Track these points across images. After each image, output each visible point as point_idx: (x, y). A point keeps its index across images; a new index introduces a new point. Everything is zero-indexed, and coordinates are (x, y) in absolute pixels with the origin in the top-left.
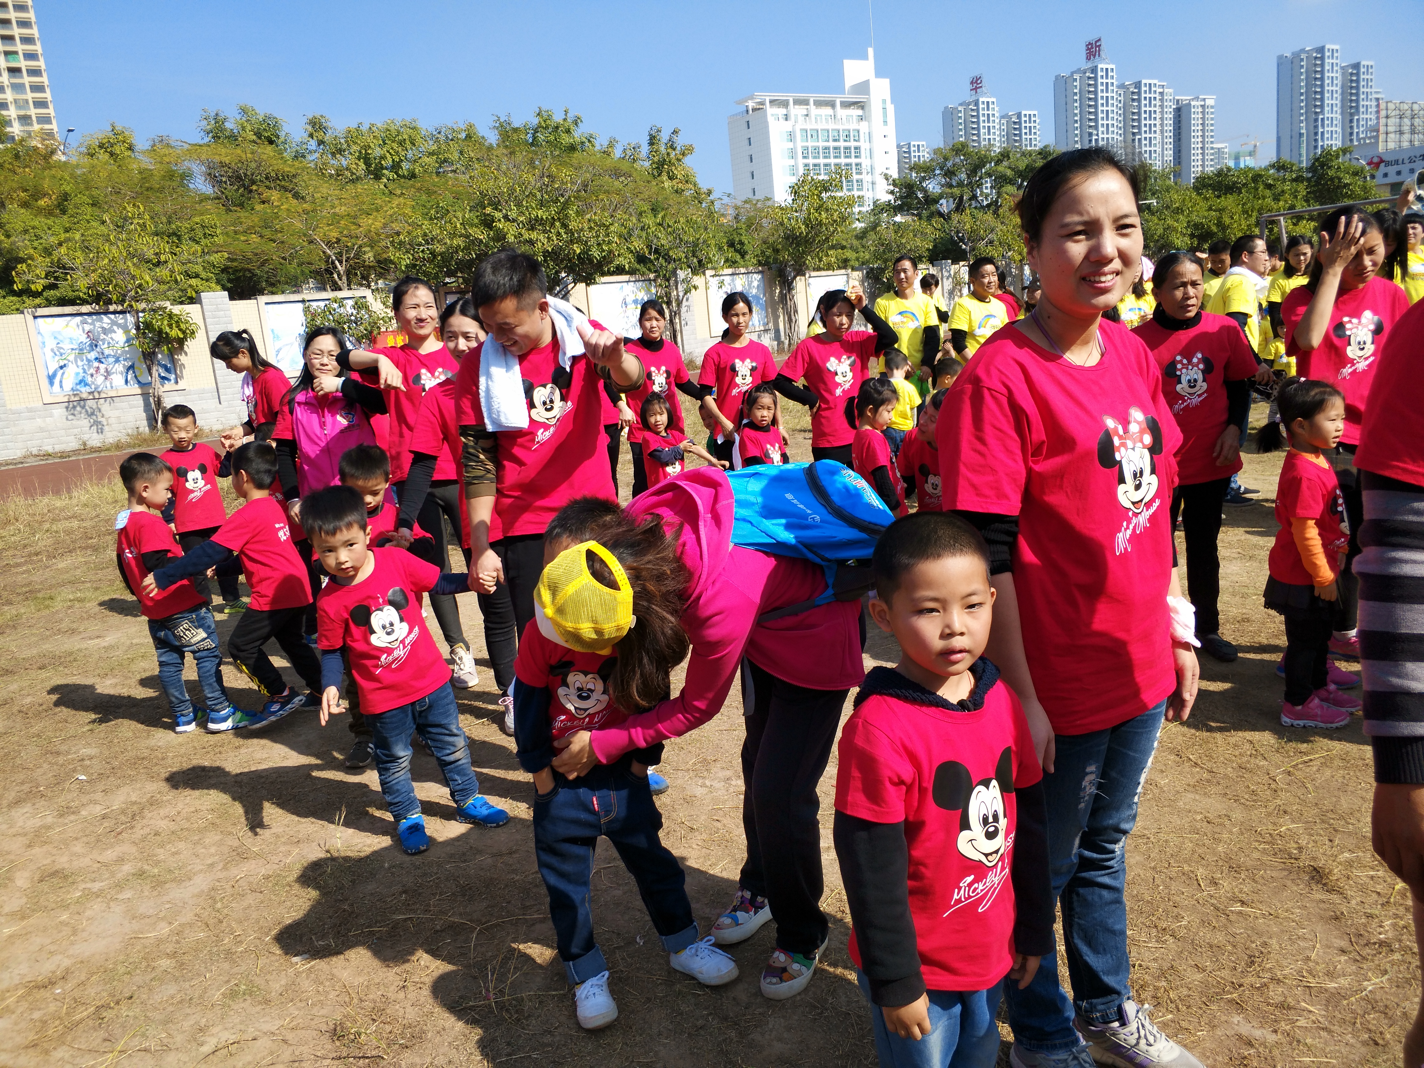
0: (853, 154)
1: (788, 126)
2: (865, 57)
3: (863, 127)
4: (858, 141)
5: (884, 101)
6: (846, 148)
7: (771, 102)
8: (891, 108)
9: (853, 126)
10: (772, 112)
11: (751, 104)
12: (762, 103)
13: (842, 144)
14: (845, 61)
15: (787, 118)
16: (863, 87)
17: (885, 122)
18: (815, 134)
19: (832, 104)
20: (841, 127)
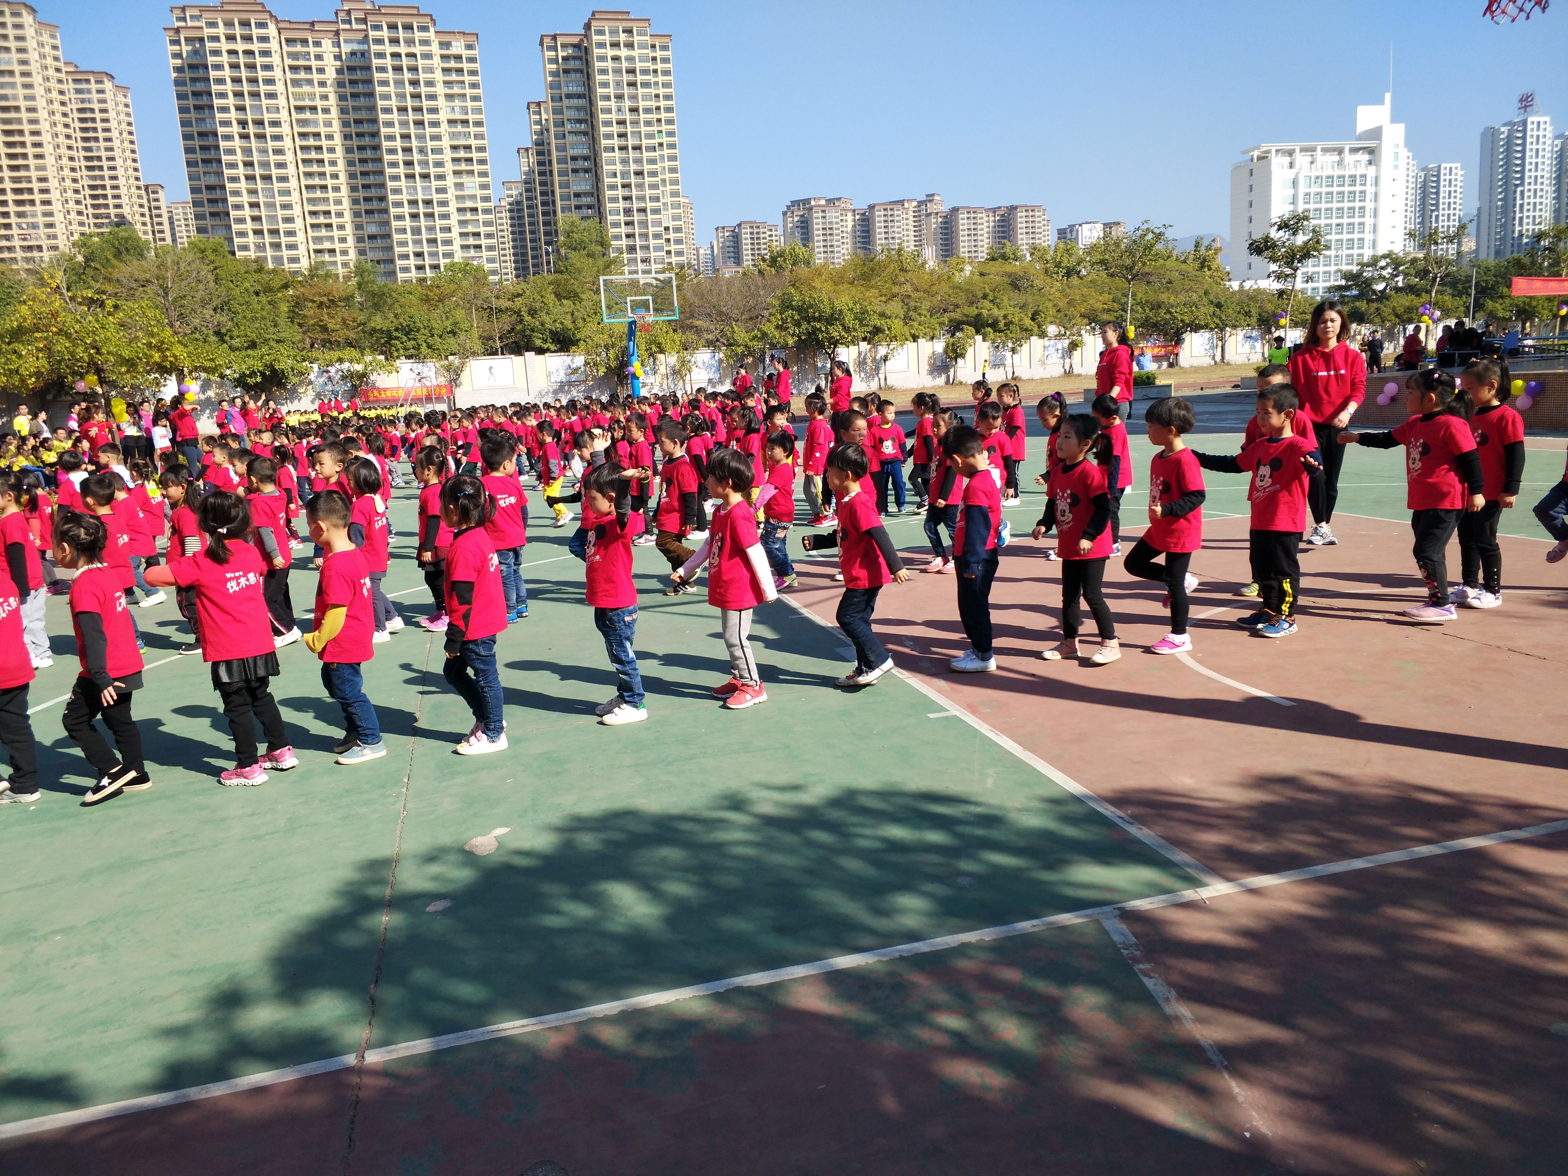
0: (1357, 198)
1: (1292, 173)
3: (1371, 171)
4: (1365, 185)
5: (1397, 146)
6: (1350, 193)
7: (1277, 151)
8: (1404, 153)
9: (1360, 170)
10: (1276, 160)
11: (1256, 153)
12: (1268, 152)
13: (1346, 189)
14: (1359, 108)
15: (1291, 165)
16: (1376, 133)
17: (1396, 167)
18: (1319, 181)
19: (1340, 151)
20: (1347, 173)
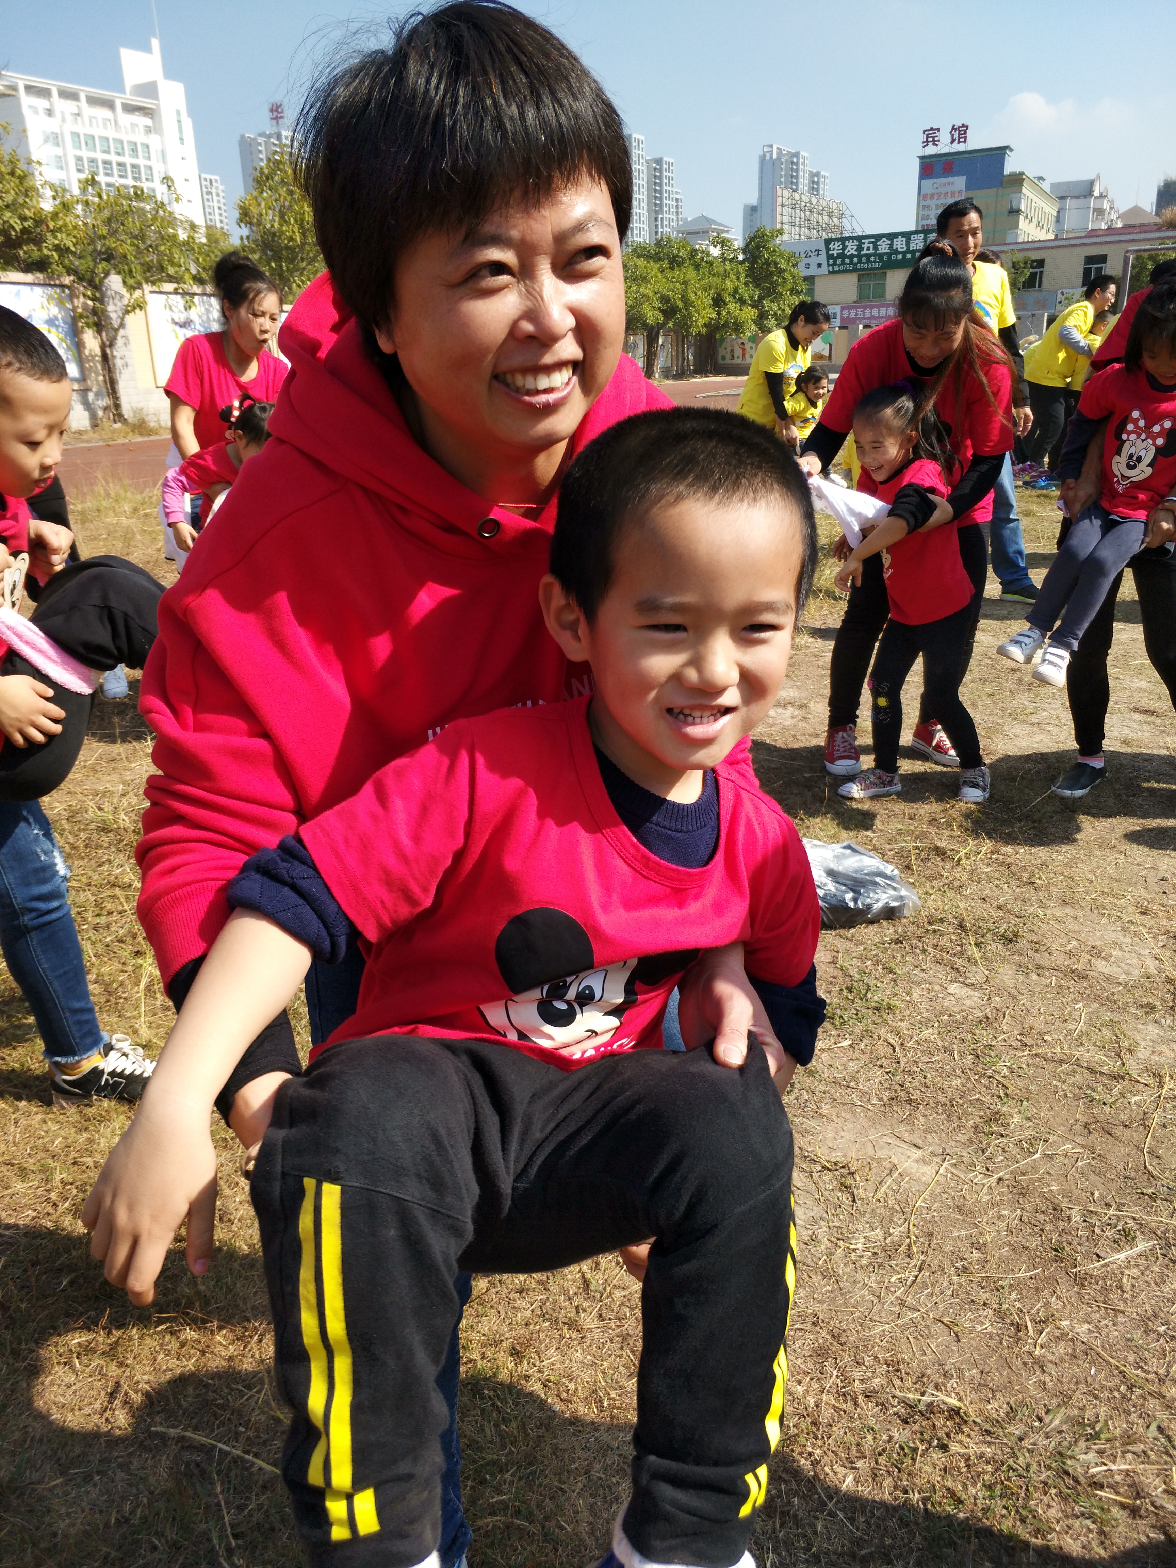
0: (143, 177)
1: (52, 125)
2: (148, 49)
3: (154, 141)
4: (149, 158)
5: (178, 113)
6: (133, 166)
7: (26, 88)
8: (188, 124)
9: (140, 137)
10: (27, 101)
12: (14, 88)
13: (128, 160)
14: (122, 50)
15: (50, 113)
16: (149, 89)
17: (182, 139)
18: (90, 142)
19: (109, 104)
20: (125, 138)
